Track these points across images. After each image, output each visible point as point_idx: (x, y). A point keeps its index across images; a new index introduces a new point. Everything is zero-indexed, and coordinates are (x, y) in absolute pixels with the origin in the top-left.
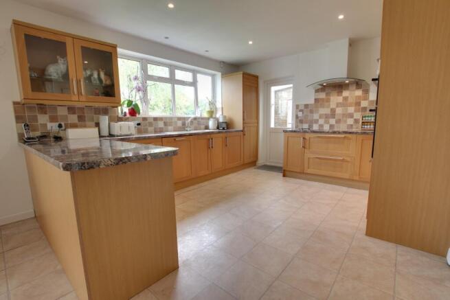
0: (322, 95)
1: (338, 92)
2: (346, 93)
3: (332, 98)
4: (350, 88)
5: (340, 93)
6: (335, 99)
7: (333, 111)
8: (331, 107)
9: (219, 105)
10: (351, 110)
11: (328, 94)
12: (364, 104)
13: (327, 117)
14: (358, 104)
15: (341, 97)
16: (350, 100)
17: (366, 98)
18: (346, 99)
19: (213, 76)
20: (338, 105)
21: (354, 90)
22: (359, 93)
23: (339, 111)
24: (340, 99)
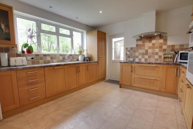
0: (140, 43)
1: (149, 41)
2: (154, 41)
3: (146, 44)
4: (156, 38)
5: (150, 41)
6: (148, 45)
7: (147, 51)
8: (146, 49)
9: (85, 48)
10: (157, 50)
11: (143, 42)
12: (164, 47)
13: (143, 54)
14: (161, 47)
15: (151, 44)
16: (156, 45)
17: (165, 44)
18: (154, 44)
19: (82, 33)
20: (149, 48)
21: (159, 40)
22: (161, 41)
23: (150, 51)
24: (150, 45)
